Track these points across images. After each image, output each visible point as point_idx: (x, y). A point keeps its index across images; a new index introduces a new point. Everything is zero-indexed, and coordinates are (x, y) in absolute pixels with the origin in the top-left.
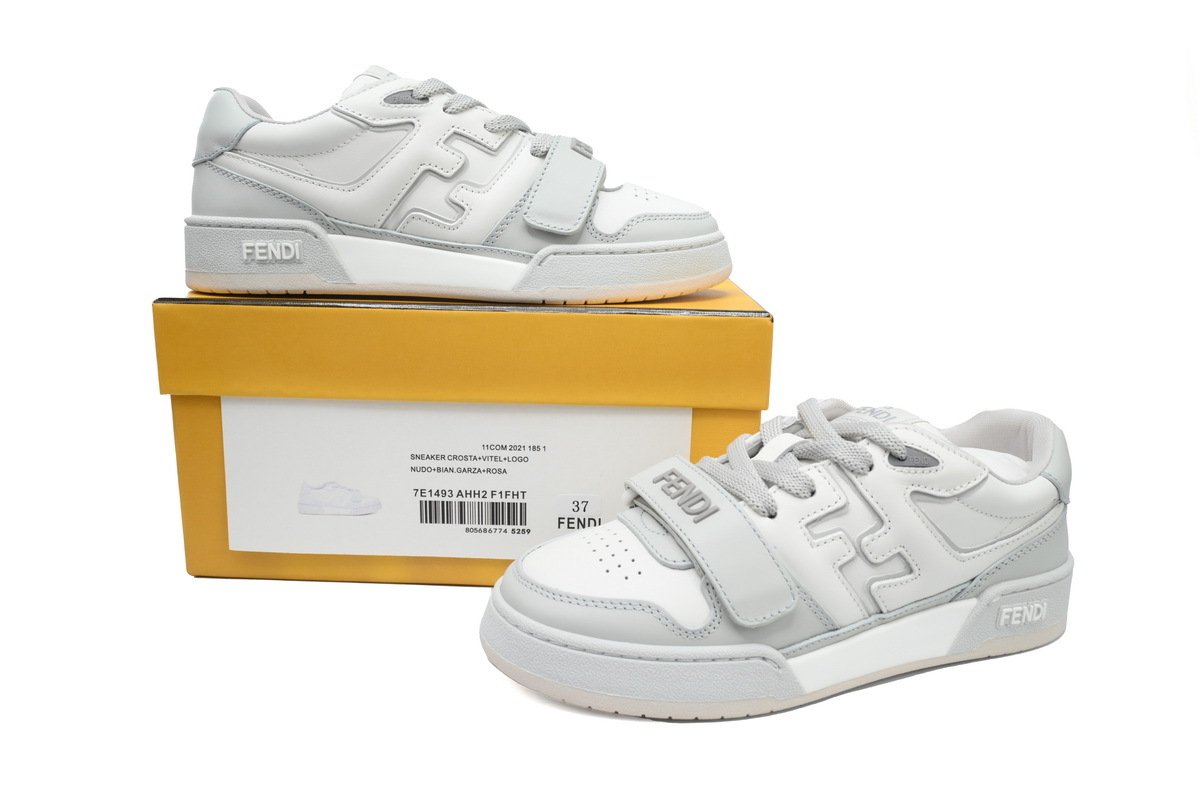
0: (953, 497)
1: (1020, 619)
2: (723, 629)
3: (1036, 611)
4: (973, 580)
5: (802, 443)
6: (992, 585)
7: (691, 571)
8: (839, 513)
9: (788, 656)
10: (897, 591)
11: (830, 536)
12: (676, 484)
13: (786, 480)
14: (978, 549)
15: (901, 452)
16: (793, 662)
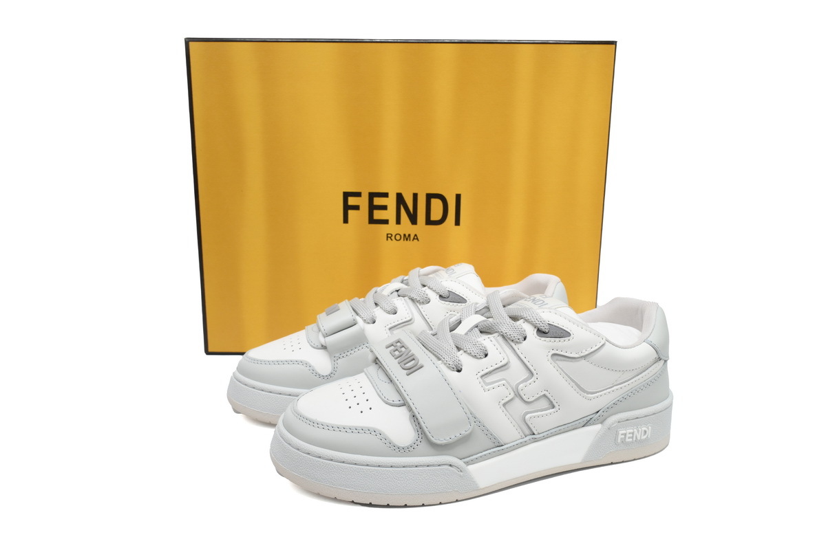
0: (582, 357)
1: (632, 438)
2: (423, 446)
3: (643, 432)
4: (598, 412)
5: (484, 321)
6: (612, 415)
7: (404, 408)
8: (502, 368)
9: (468, 463)
10: (544, 420)
11: (497, 384)
12: (399, 349)
13: (468, 347)
14: (601, 391)
15: (545, 328)
16: (471, 467)
